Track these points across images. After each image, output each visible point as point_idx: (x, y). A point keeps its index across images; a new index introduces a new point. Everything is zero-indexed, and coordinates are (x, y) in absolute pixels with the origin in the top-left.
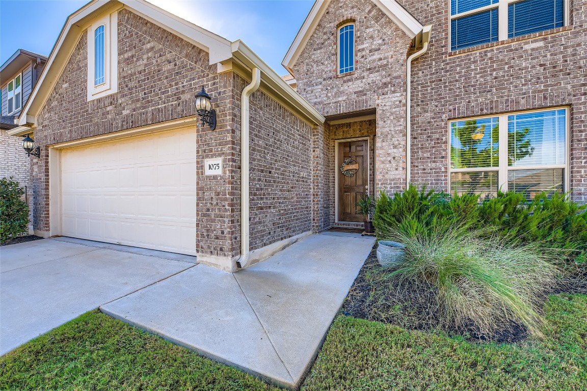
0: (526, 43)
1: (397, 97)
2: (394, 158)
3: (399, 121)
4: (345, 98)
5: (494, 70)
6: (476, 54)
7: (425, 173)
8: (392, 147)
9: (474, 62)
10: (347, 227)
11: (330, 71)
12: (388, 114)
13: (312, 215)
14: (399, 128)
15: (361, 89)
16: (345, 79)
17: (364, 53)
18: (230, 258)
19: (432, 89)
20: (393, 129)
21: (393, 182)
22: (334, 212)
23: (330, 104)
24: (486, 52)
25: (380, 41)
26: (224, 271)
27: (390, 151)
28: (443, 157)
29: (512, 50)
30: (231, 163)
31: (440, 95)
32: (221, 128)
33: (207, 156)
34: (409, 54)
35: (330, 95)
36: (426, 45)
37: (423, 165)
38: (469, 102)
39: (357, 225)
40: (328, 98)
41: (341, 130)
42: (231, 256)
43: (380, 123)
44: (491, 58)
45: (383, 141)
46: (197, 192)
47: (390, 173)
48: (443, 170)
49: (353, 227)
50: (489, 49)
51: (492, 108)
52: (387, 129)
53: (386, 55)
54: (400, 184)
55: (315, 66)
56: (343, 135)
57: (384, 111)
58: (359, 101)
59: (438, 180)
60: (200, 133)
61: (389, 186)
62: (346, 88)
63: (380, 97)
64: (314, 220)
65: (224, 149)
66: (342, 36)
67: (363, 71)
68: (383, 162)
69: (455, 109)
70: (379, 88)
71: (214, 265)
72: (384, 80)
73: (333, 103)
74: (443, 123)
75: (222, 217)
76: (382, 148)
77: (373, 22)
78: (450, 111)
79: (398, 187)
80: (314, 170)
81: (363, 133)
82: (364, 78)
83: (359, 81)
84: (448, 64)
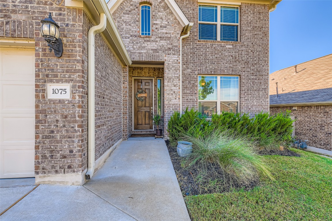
0: (227, 45)
1: (175, 57)
2: (174, 92)
3: (177, 72)
4: (145, 51)
5: (216, 54)
6: (209, 44)
7: (188, 101)
8: (173, 86)
9: (208, 48)
10: (141, 133)
11: (135, 31)
12: (171, 67)
13: (122, 127)
14: (177, 76)
15: (155, 48)
16: (145, 39)
17: (157, 27)
18: (80, 173)
19: (191, 57)
20: (173, 76)
21: (174, 106)
22: (132, 124)
23: (135, 53)
24: (213, 44)
25: (167, 23)
26: (73, 186)
27: (172, 88)
28: (195, 94)
29: (222, 46)
30: (81, 90)
31: (194, 61)
32: (69, 57)
33: (51, 81)
34: (181, 35)
35: (135, 47)
36: (189, 33)
37: (187, 97)
38: (206, 67)
39: (147, 132)
40: (134, 49)
41: (137, 71)
42: (81, 171)
43: (166, 71)
44: (215, 48)
45: (168, 82)
46: (36, 115)
47: (172, 100)
48: (196, 100)
49: (145, 133)
50: (214, 43)
51: (215, 72)
52: (171, 75)
53: (170, 32)
54: (177, 107)
55: (124, 25)
56: (138, 74)
57: (169, 64)
58: (155, 55)
59: (193, 105)
60: (41, 57)
61: (171, 108)
62: (146, 45)
63: (167, 56)
64: (124, 131)
65: (72, 76)
66: (142, 11)
67: (157, 37)
68: (168, 94)
69: (201, 70)
70: (166, 50)
71: (60, 182)
72: (169, 46)
73: (137, 53)
74: (196, 76)
75: (70, 138)
76: (168, 86)
77: (162, 10)
78: (199, 70)
79: (176, 109)
80: (124, 96)
81: (150, 75)
82: (157, 42)
83: (154, 43)
84: (197, 45)
